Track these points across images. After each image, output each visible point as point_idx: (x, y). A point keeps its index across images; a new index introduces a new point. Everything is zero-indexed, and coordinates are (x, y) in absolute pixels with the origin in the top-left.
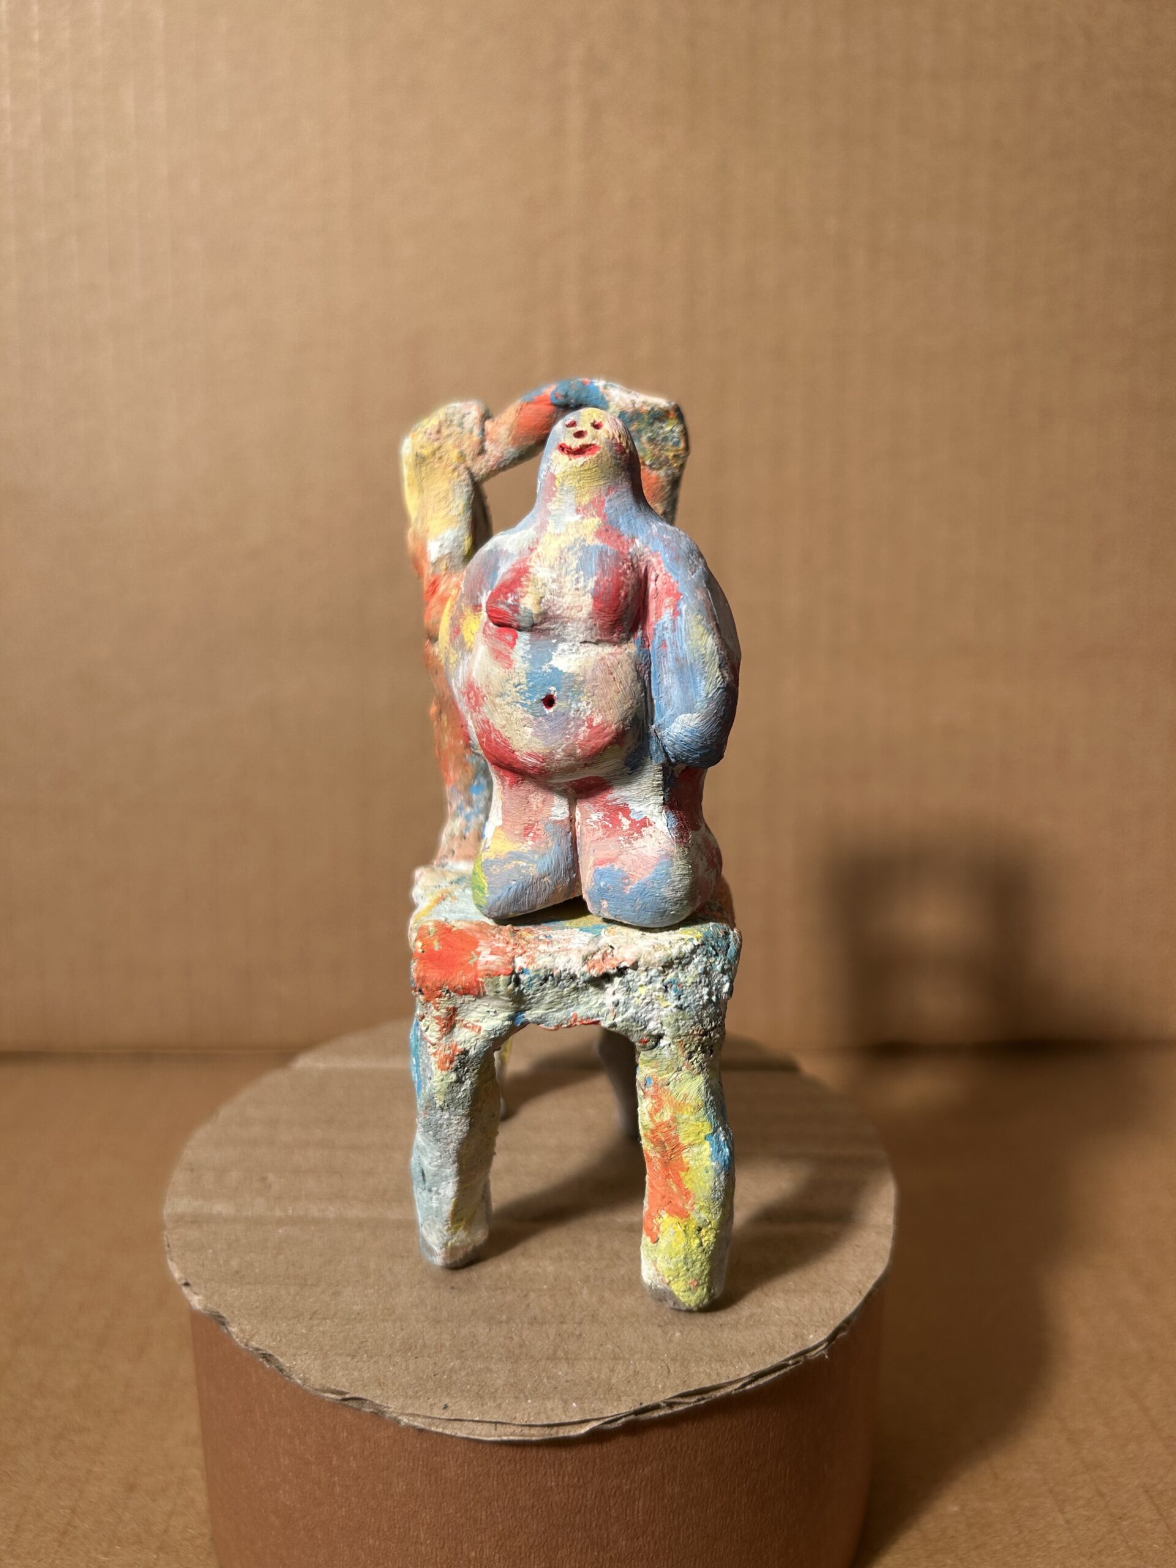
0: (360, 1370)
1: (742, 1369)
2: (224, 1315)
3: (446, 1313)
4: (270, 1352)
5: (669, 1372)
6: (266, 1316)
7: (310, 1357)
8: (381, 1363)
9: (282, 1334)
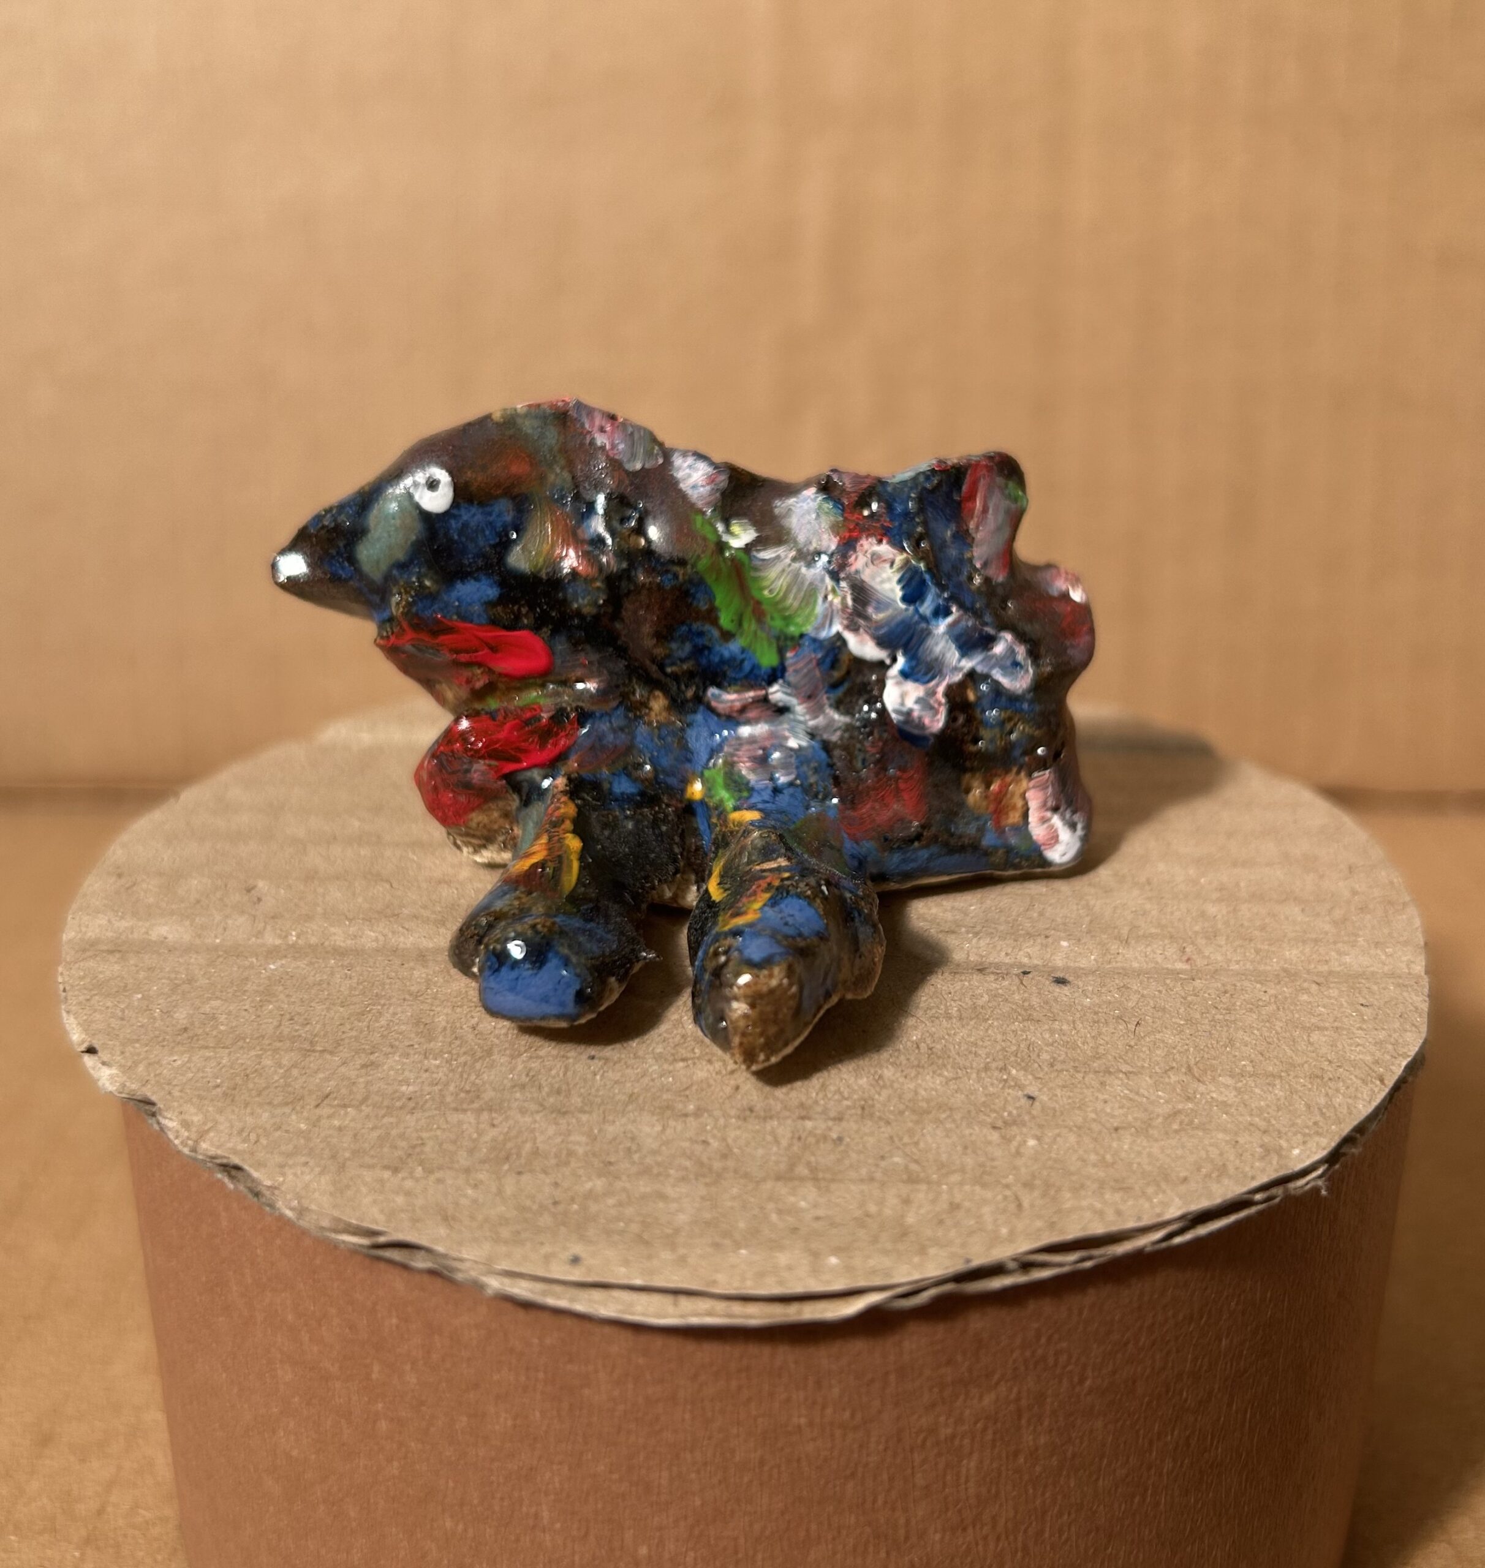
0: (408, 1194)
1: (1165, 1205)
2: (154, 1098)
3: (579, 1100)
4: (236, 1160)
5: (1020, 1206)
6: (233, 1101)
7: (312, 1170)
8: (449, 1182)
9: (260, 1131)
